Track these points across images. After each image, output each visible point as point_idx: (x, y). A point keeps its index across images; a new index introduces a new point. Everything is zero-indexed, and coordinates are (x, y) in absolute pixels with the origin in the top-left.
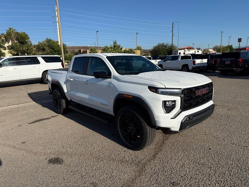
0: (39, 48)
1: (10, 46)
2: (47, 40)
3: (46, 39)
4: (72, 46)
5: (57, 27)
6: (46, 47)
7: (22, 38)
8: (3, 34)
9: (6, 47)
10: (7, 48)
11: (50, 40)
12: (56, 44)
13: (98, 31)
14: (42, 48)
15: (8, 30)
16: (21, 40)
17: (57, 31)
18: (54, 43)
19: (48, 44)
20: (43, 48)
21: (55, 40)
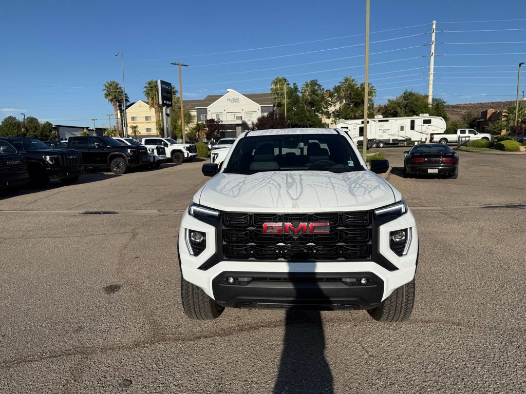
0: (386, 111)
1: (337, 111)
2: (404, 94)
3: (404, 91)
4: (478, 102)
5: (430, 65)
6: (401, 108)
7: (357, 95)
8: (329, 90)
9: (330, 112)
10: (332, 114)
11: (411, 94)
12: (422, 102)
13: (523, 63)
14: (392, 111)
15: (344, 81)
16: (355, 98)
17: (429, 74)
18: (417, 99)
19: (406, 102)
20: (394, 111)
21: (422, 93)
